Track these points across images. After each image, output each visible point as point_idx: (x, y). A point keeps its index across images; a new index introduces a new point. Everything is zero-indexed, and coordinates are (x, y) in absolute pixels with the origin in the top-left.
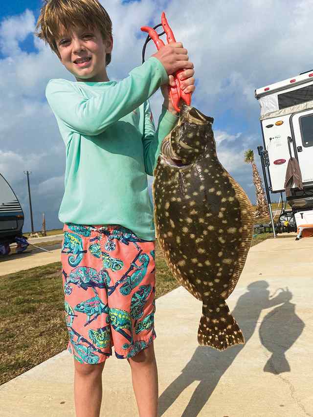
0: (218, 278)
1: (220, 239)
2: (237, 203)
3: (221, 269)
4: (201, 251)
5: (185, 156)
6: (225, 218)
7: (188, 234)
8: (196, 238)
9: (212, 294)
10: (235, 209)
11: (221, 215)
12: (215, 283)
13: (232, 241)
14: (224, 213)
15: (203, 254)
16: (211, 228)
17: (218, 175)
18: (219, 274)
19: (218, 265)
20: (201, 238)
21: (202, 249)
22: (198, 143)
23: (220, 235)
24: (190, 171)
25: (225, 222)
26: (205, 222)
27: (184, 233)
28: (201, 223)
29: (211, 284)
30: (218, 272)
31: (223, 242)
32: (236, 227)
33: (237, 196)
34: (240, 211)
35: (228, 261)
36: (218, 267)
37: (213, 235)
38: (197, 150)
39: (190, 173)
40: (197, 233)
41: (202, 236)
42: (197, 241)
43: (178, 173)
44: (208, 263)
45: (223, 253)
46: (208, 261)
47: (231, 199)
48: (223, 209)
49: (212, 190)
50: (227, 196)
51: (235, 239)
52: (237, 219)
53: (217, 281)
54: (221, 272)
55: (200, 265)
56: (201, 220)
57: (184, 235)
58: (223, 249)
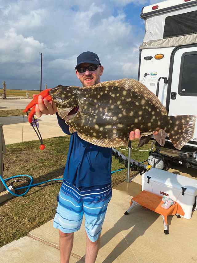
0: (152, 111)
1: (128, 100)
2: (110, 87)
3: (147, 108)
4: (132, 114)
5: (73, 104)
6: (116, 94)
7: (118, 118)
8: (122, 114)
9: (160, 120)
10: (113, 88)
11: (113, 96)
12: (154, 115)
13: (131, 95)
14: (113, 94)
15: (134, 114)
16: (119, 103)
17: (92, 91)
18: (150, 110)
19: (144, 107)
20: (123, 110)
21: (130, 112)
22: (70, 94)
23: (125, 100)
24: (83, 105)
25: (118, 95)
26: (114, 105)
27: (116, 120)
28: (114, 107)
29: (154, 117)
30: (148, 110)
31: (130, 99)
32: (123, 90)
33: (107, 86)
34: (115, 87)
35: (143, 102)
36: (145, 108)
37: (124, 103)
38: (73, 97)
39: (84, 106)
40: (119, 112)
41: (123, 109)
42: (124, 113)
43: (81, 113)
44: (140, 113)
45: (137, 102)
46: (139, 112)
47: (107, 89)
48: (110, 94)
49: (99, 96)
50: (105, 90)
51: (131, 93)
52: (119, 89)
53: (153, 113)
54: (149, 108)
55: (140, 118)
56: (112, 107)
57: (118, 120)
58: (135, 101)
